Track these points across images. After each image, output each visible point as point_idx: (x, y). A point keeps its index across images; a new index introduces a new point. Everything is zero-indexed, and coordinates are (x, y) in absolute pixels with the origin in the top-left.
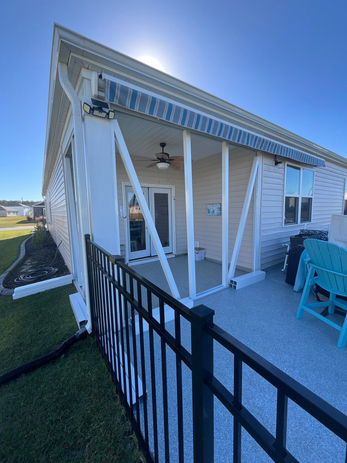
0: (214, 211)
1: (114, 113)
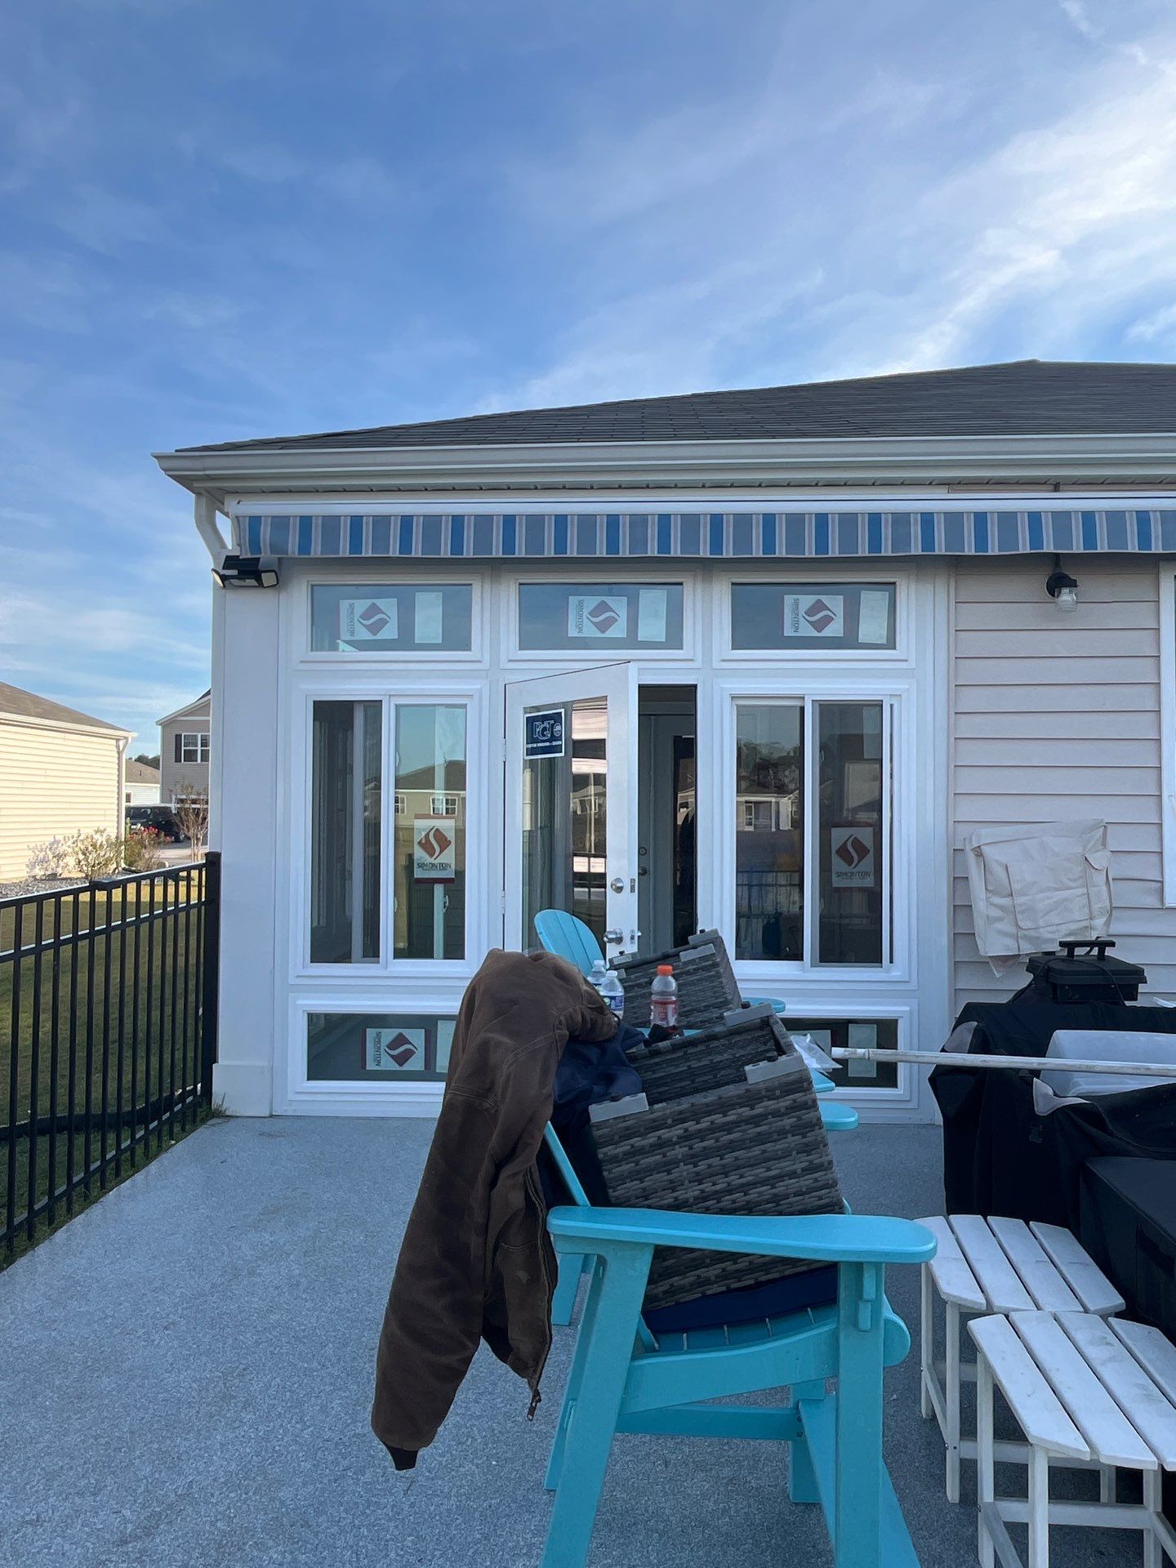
1: (273, 574)
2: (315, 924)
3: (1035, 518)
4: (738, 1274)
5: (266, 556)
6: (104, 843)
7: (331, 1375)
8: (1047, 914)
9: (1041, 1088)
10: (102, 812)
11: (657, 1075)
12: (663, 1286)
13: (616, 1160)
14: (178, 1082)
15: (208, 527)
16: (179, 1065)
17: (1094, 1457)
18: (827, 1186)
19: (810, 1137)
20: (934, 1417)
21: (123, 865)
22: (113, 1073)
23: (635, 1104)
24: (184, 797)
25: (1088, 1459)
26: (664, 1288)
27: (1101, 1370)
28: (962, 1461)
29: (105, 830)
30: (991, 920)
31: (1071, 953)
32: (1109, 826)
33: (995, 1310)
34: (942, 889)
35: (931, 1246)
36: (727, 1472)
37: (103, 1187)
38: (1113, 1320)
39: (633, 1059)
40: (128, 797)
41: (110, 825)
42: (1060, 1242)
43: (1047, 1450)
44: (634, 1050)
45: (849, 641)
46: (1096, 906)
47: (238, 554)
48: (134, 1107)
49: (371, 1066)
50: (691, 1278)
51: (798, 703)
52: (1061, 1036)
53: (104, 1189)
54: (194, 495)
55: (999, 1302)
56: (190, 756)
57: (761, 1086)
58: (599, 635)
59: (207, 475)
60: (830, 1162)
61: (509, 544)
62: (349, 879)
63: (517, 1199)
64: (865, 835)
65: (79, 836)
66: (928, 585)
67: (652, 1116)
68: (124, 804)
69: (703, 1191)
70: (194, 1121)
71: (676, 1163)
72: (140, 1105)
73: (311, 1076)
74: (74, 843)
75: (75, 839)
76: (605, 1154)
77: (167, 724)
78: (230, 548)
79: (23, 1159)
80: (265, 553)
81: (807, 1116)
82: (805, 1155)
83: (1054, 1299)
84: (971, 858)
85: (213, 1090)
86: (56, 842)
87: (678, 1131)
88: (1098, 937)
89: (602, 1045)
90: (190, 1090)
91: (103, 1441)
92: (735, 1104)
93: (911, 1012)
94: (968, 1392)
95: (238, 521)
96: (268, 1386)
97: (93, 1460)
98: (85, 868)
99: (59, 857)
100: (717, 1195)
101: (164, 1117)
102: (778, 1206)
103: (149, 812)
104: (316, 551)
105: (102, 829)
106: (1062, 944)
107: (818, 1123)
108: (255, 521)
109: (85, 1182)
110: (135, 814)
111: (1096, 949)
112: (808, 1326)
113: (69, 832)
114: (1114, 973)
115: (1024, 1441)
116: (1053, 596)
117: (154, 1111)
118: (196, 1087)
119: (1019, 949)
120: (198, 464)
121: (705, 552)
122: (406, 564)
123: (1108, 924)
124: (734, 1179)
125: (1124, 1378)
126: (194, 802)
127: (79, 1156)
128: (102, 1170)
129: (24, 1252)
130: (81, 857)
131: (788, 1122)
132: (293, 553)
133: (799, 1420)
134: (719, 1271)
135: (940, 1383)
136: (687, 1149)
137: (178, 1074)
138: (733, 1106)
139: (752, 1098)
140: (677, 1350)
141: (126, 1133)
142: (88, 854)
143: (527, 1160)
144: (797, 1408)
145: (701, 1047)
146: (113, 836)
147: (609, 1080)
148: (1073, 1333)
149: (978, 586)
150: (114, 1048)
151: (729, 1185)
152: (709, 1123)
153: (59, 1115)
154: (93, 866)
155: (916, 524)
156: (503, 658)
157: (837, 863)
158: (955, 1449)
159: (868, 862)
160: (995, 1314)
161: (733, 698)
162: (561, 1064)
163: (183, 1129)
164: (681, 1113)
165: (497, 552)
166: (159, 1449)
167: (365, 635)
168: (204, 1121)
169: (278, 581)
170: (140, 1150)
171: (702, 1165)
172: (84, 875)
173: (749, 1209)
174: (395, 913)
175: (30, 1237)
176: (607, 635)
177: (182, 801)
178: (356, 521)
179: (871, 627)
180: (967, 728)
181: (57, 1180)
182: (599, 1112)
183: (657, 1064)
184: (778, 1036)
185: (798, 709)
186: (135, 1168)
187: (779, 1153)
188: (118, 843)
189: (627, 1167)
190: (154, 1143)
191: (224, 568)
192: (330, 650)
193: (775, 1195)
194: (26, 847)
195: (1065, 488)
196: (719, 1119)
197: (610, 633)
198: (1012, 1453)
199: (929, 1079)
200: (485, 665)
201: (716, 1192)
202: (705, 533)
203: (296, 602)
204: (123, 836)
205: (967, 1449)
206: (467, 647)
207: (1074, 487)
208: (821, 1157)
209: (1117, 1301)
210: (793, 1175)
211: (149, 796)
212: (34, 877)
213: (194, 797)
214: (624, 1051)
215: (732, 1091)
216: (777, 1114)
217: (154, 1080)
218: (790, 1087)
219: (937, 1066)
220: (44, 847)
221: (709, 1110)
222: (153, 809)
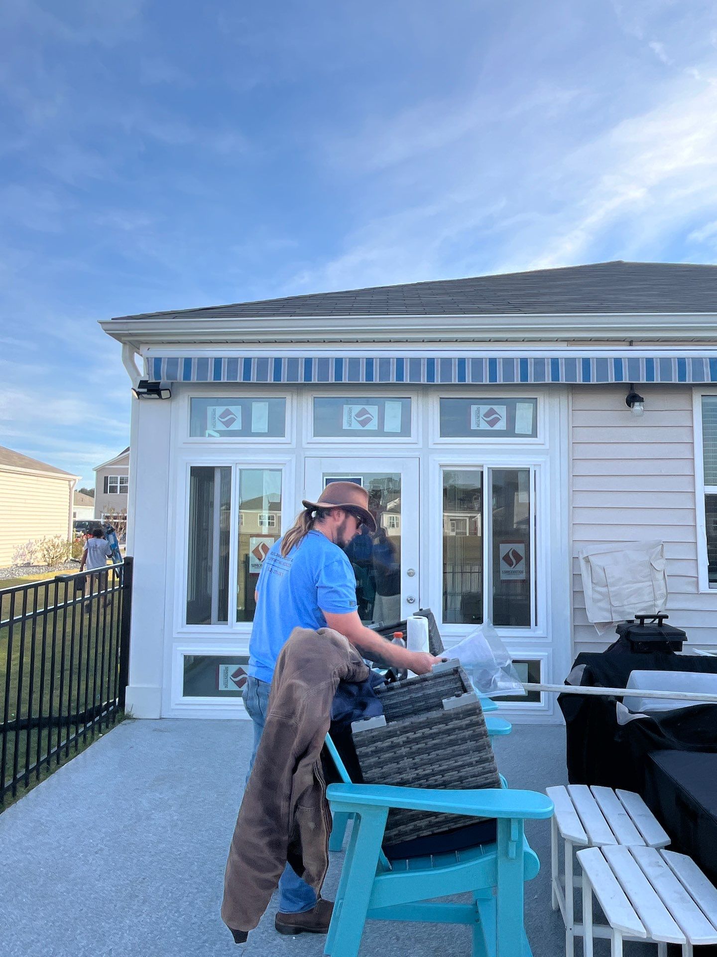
1: (168, 391)
2: (189, 599)
3: (618, 362)
4: (438, 824)
5: (164, 381)
6: (60, 544)
7: (195, 883)
8: (628, 598)
9: (621, 708)
10: (59, 525)
11: (392, 702)
12: (394, 832)
13: (366, 755)
14: (105, 696)
15: (129, 362)
16: (105, 685)
17: (649, 936)
18: (490, 772)
19: (481, 742)
20: (559, 910)
21: (71, 558)
22: (66, 690)
23: (378, 722)
24: (109, 515)
25: (645, 937)
26: (395, 833)
27: (654, 882)
28: (575, 937)
29: (60, 536)
30: (596, 601)
31: (642, 623)
32: (665, 545)
33: (593, 845)
34: (567, 580)
35: (550, 808)
36: (434, 944)
37: (58, 763)
38: (663, 851)
39: (378, 692)
40: (75, 514)
41: (64, 533)
42: (633, 801)
43: (621, 931)
44: (379, 687)
45: (510, 432)
46: (658, 593)
47: (148, 379)
48: (78, 712)
49: (222, 688)
50: (411, 826)
51: (480, 469)
52: (636, 675)
53: (59, 764)
54: (122, 344)
55: (596, 840)
56: (113, 490)
57: (452, 712)
58: (361, 428)
59: (130, 334)
60: (493, 757)
61: (308, 375)
62: (210, 571)
63: (309, 780)
64: (520, 548)
65: (44, 540)
66: (556, 399)
67: (389, 729)
68: (72, 519)
69: (418, 774)
70: (114, 721)
71: (402, 757)
72: (82, 711)
73: (187, 693)
74: (41, 544)
75: (42, 541)
76: (361, 752)
77: (99, 470)
78: (143, 375)
79: (11, 746)
80: (164, 379)
81: (479, 730)
82: (477, 752)
83: (629, 839)
84: (582, 563)
85: (126, 703)
86: (30, 543)
87: (402, 739)
88: (659, 612)
89: (360, 684)
90: (112, 702)
91: (57, 924)
92: (436, 723)
93: (548, 656)
94: (578, 894)
95: (148, 361)
96: (158, 889)
97: (52, 936)
98: (48, 560)
99: (31, 552)
100: (427, 777)
101: (96, 720)
102: (462, 784)
103: (87, 524)
104: (194, 378)
105: (59, 535)
106: (637, 617)
107: (485, 734)
108: (158, 361)
109: (48, 761)
110: (79, 525)
111: (657, 620)
112: (480, 855)
113: (38, 537)
114: (668, 634)
115: (607, 924)
116: (630, 407)
117: (89, 716)
118: (115, 701)
119: (612, 618)
120: (125, 327)
121: (424, 380)
122: (247, 385)
123: (665, 603)
124: (436, 767)
125: (668, 888)
126: (115, 518)
127: (44, 743)
128: (57, 753)
129: (10, 804)
130: (46, 552)
131: (467, 733)
132: (180, 379)
133: (477, 912)
134: (428, 822)
135: (562, 888)
136: (408, 749)
137: (105, 691)
138: (436, 724)
139: (446, 719)
140: (403, 870)
141: (73, 729)
142: (50, 551)
143: (315, 756)
144: (476, 904)
145: (417, 686)
146: (66, 540)
147: (363, 706)
148: (639, 859)
149: (586, 401)
150: (67, 674)
151: (433, 771)
152: (422, 734)
153: (33, 717)
154: (53, 558)
155: (548, 365)
156: (304, 441)
157: (504, 566)
158: (571, 930)
159: (521, 566)
160: (594, 847)
161: (441, 466)
162: (336, 697)
163: (107, 727)
164: (405, 727)
165: (301, 380)
166: (91, 929)
167: (223, 428)
168: (119, 722)
169: (171, 396)
170: (81, 739)
171: (417, 760)
172: (47, 564)
173: (445, 785)
174: (238, 594)
175: (14, 795)
176: (365, 428)
177: (108, 517)
178: (218, 361)
179: (523, 423)
180: (581, 484)
181: (31, 759)
182: (357, 727)
183: (393, 695)
184: (463, 680)
185: (480, 473)
186: (77, 751)
187: (462, 752)
188: (68, 544)
189: (373, 760)
190: (89, 735)
191: (139, 388)
192: (200, 436)
193: (461, 777)
194: (11, 546)
195: (636, 343)
196: (427, 731)
197: (368, 427)
198: (602, 932)
199: (558, 699)
200: (293, 446)
201: (426, 775)
202: (424, 369)
203: (181, 407)
204: (71, 540)
205: (577, 930)
206: (282, 435)
207: (641, 343)
208: (486, 754)
209: (666, 839)
210: (470, 765)
211: (88, 514)
212: (16, 565)
213: (114, 515)
214: (372, 688)
215: (434, 714)
216: (460, 728)
217: (90, 696)
218: (469, 713)
219: (561, 693)
220: (23, 546)
221: (421, 726)
222: (90, 522)
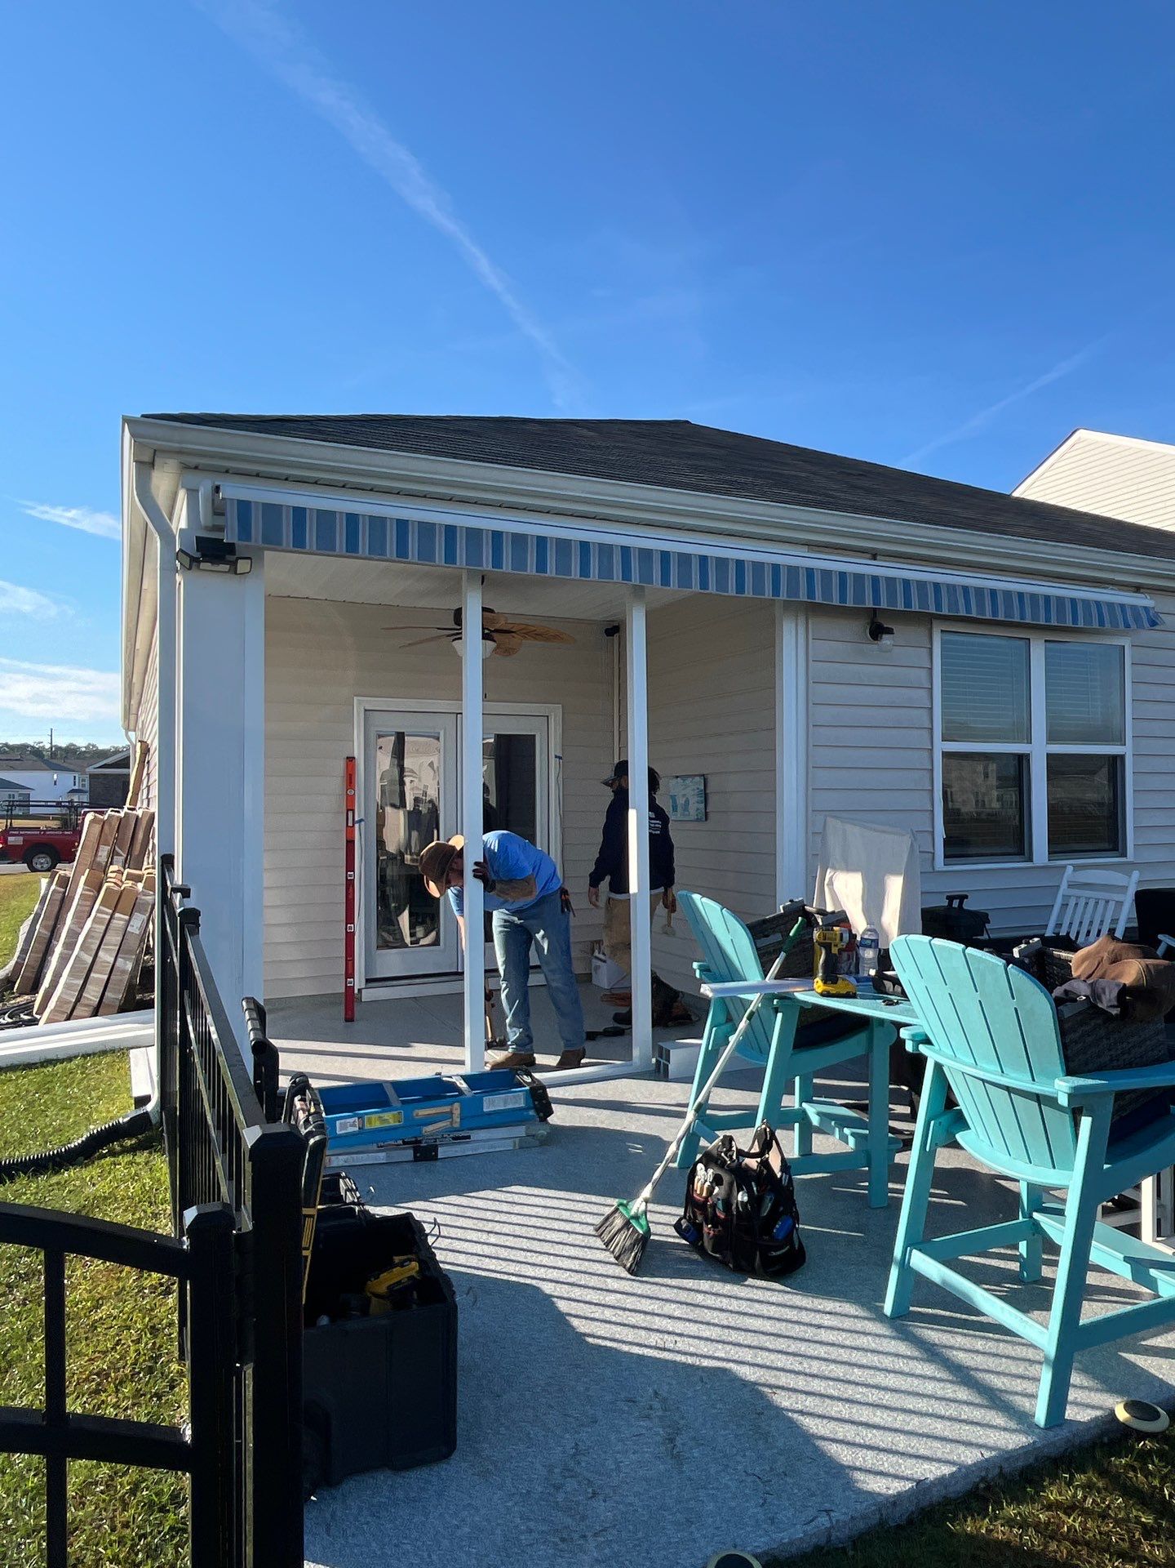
0: (687, 802)
1: (249, 561)
34: (802, 865)
66: (792, 624)
116: (876, 639)
169: (251, 569)
195: (879, 557)
